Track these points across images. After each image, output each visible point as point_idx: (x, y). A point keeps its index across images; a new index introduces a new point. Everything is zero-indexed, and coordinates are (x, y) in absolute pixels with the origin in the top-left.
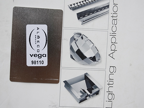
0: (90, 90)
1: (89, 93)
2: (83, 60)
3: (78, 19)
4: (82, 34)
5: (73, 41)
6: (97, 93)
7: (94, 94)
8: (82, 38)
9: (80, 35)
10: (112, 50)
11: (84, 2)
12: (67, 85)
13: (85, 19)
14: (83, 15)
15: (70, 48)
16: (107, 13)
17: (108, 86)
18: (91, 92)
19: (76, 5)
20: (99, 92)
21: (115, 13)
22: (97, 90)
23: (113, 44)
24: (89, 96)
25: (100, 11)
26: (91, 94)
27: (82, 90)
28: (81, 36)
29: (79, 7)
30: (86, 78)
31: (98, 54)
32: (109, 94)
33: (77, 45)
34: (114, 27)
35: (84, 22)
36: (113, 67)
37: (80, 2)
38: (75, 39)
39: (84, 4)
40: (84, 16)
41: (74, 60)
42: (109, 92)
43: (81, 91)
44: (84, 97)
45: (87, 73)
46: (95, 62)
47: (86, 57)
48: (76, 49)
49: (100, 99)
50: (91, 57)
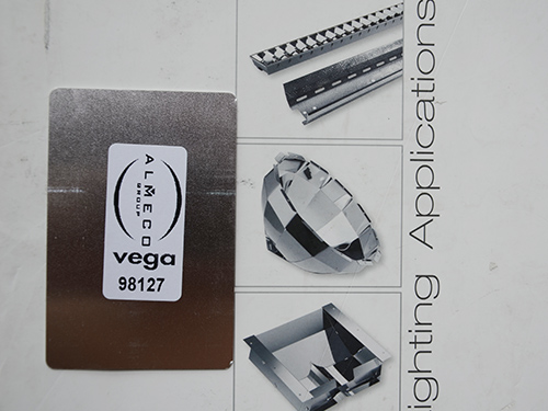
0: (346, 368)
1: (343, 381)
2: (313, 255)
3: (291, 106)
4: (308, 160)
5: (274, 188)
6: (373, 378)
7: (361, 383)
8: (308, 174)
9: (298, 164)
10: (421, 215)
11: (307, 42)
12: (261, 352)
13: (313, 103)
14: (309, 88)
15: (265, 215)
16: (397, 77)
17: (412, 350)
18: (349, 377)
19: (280, 53)
20: (379, 374)
21: (426, 76)
22: (370, 366)
23: (425, 190)
24: (344, 389)
25: (371, 74)
26: (352, 383)
27: (317, 367)
28: (304, 167)
29: (290, 61)
30: (329, 322)
31: (370, 232)
32: (419, 379)
33: (290, 203)
34: (425, 130)
35: (312, 116)
36: (427, 277)
37: (296, 42)
38: (281, 180)
39: (308, 47)
40: (311, 94)
41: (281, 256)
42: (419, 371)
43: (312, 374)
44: (324, 396)
45: (331, 306)
46: (360, 261)
47: (325, 245)
48: (285, 217)
49: (384, 399)
50: (345, 245)
